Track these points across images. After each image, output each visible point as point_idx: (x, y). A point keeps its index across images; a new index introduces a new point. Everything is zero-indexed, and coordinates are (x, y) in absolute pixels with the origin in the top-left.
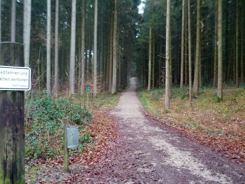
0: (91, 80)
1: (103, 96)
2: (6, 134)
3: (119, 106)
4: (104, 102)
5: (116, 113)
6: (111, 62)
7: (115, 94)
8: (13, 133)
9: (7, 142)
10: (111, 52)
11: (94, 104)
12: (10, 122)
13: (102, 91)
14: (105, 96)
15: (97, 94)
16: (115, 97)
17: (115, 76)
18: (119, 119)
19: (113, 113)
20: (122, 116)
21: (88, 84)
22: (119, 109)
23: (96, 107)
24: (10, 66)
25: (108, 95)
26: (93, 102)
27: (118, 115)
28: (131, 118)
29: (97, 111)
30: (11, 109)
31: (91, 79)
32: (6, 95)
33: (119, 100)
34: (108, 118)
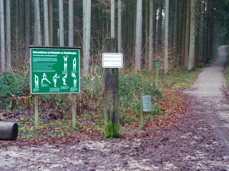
0: (160, 53)
1: (176, 73)
2: (109, 94)
3: (196, 85)
4: (177, 80)
5: (190, 92)
6: (187, 27)
7: (193, 70)
8: (113, 94)
9: (110, 99)
10: (188, 15)
11: (165, 82)
12: (111, 87)
13: (175, 67)
14: (180, 73)
15: (169, 71)
16: (193, 74)
17: (192, 46)
18: (192, 97)
19: (186, 92)
20: (196, 95)
21: (158, 59)
22: (195, 88)
23: (166, 86)
24: (111, 53)
25: (184, 72)
26: (163, 80)
27: (192, 94)
28: (207, 97)
29: (168, 90)
30: (112, 79)
31: (161, 51)
32: (109, 71)
33: (197, 77)
34: (180, 97)
